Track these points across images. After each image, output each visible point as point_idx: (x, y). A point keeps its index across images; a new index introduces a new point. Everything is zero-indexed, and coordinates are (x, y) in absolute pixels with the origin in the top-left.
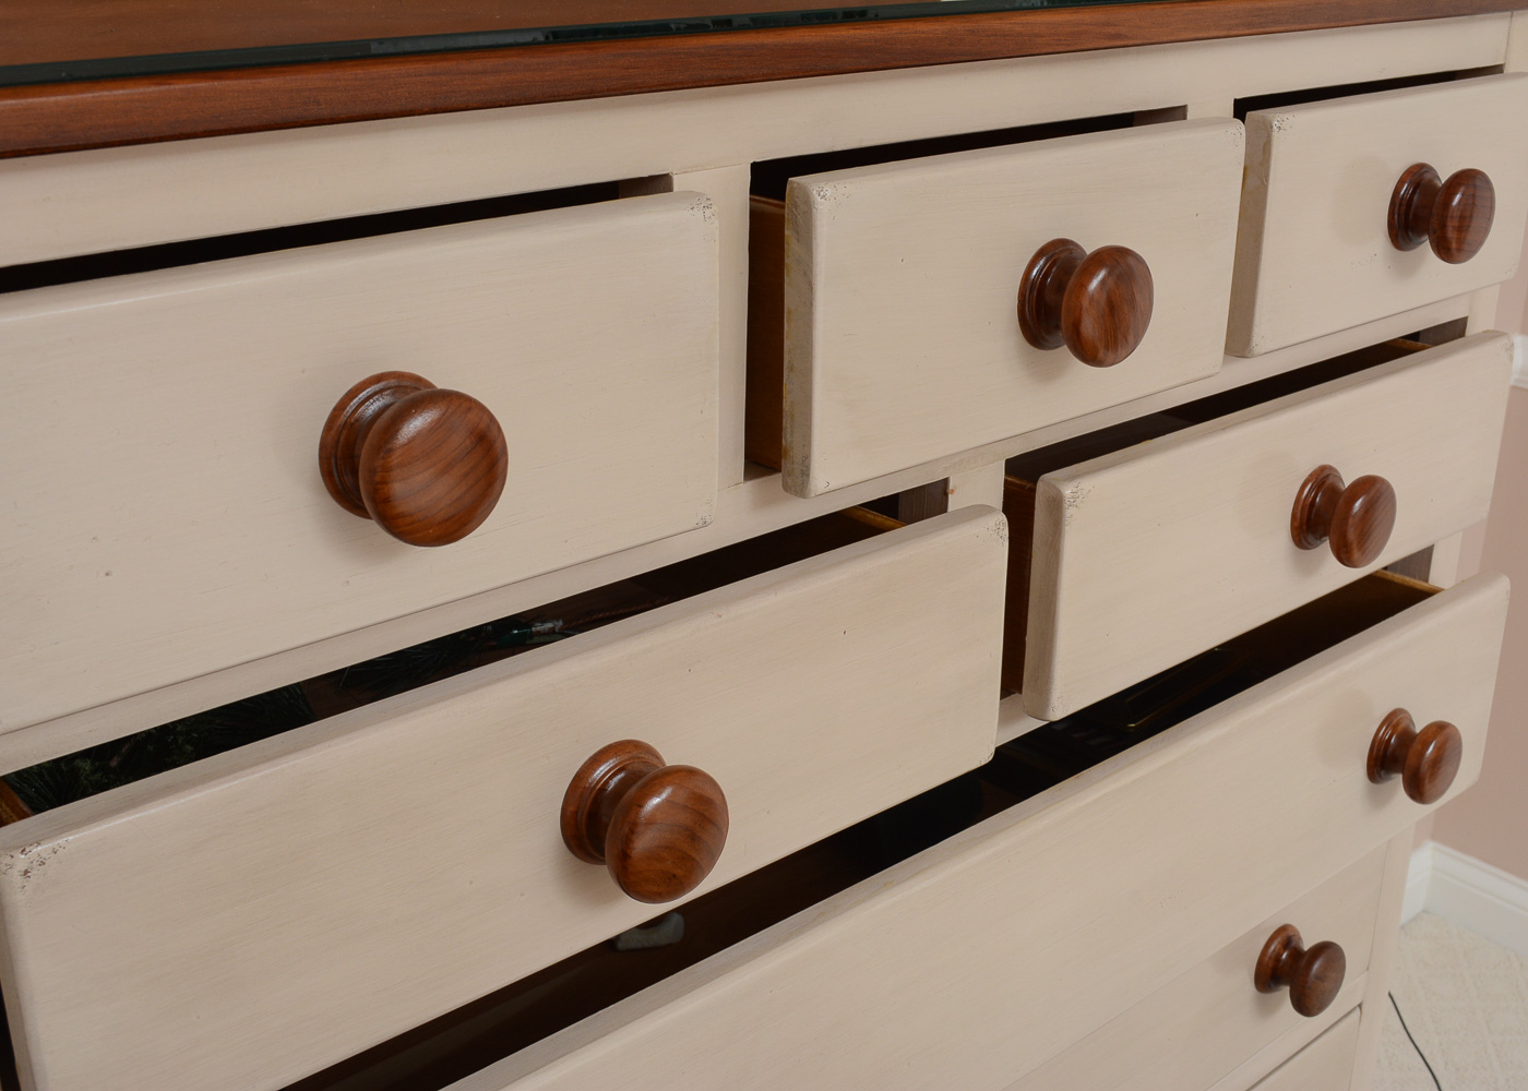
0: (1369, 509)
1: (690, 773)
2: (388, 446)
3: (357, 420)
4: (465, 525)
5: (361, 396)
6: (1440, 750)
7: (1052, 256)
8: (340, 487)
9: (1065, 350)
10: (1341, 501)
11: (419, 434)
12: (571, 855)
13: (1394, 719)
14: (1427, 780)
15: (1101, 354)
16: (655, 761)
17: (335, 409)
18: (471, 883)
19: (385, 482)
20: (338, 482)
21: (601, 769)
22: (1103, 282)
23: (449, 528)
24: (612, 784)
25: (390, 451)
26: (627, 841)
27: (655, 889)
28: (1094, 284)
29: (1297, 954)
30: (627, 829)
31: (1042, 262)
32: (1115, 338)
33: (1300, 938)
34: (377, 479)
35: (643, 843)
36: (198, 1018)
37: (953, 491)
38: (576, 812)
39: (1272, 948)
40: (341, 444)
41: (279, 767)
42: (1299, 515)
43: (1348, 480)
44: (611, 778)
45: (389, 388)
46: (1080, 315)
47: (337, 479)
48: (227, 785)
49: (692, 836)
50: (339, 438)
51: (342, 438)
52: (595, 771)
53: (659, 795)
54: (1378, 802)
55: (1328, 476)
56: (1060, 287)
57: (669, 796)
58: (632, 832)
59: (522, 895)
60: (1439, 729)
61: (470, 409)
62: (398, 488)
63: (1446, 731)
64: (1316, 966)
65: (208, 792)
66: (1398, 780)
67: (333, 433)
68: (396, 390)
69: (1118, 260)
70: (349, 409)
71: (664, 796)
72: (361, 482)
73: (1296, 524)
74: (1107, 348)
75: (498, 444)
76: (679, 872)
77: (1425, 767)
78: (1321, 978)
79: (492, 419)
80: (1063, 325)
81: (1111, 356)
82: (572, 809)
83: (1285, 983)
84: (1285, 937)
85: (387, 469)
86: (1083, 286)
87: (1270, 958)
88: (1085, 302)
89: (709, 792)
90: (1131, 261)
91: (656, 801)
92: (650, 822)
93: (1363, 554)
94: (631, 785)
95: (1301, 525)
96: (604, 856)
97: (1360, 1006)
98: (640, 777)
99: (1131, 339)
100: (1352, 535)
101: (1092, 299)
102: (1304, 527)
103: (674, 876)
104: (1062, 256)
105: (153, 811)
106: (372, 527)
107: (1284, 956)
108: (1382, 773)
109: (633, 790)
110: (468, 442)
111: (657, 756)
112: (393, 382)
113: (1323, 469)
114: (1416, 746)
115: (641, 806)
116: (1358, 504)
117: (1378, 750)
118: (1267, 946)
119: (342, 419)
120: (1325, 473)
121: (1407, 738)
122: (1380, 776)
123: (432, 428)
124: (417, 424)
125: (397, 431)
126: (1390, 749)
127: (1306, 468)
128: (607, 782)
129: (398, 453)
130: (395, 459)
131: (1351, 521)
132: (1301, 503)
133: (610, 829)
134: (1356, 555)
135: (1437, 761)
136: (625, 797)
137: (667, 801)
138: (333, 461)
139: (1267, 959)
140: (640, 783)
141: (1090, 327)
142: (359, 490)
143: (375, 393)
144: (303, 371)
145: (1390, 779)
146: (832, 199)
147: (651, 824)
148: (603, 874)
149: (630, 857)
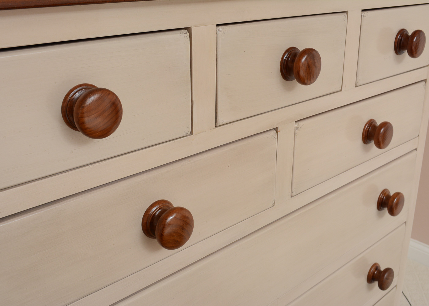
0: (385, 131)
1: (182, 209)
2: (82, 106)
3: (73, 99)
4: (109, 132)
5: (74, 91)
6: (398, 200)
7: (290, 52)
8: (68, 121)
9: (295, 81)
10: (377, 130)
11: (93, 102)
12: (146, 236)
13: (384, 192)
14: (394, 209)
15: (306, 81)
16: (171, 206)
17: (66, 95)
18: (114, 245)
19: (82, 117)
20: (68, 119)
21: (154, 209)
22: (306, 59)
23: (104, 133)
24: (157, 213)
25: (84, 107)
26: (162, 230)
27: (171, 245)
28: (303, 60)
29: (380, 272)
30: (162, 227)
31: (287, 54)
32: (310, 76)
33: (380, 267)
34: (79, 116)
35: (167, 231)
36: (27, 289)
37: (279, 131)
38: (147, 222)
39: (372, 270)
40: (68, 107)
41: (50, 209)
42: (364, 134)
43: (378, 123)
44: (157, 211)
45: (84, 89)
46: (299, 68)
47: (67, 118)
48: (33, 215)
49: (183, 229)
50: (68, 104)
51: (69, 105)
52: (152, 209)
53: (172, 216)
54: (380, 216)
55: (373, 122)
56: (293, 61)
57: (175, 216)
58: (164, 227)
59: (130, 248)
60: (398, 194)
61: (110, 94)
62: (86, 119)
63: (400, 195)
64: (386, 275)
65: (27, 217)
66: (386, 210)
67: (65, 103)
68: (86, 89)
69: (310, 52)
70: (71, 95)
71: (173, 216)
72: (74, 118)
73: (364, 136)
74: (308, 80)
75: (119, 105)
76: (179, 240)
77: (394, 205)
78: (387, 279)
79: (117, 97)
80: (294, 73)
81: (309, 82)
82: (145, 221)
83: (376, 280)
84: (376, 267)
85: (83, 113)
86: (300, 60)
87: (372, 273)
88: (301, 65)
89: (187, 215)
90: (314, 53)
91: (171, 218)
92: (169, 224)
93: (384, 145)
94: (163, 213)
95: (365, 137)
96: (155, 236)
97: (396, 286)
98: (166, 211)
99: (315, 76)
100: (381, 139)
101: (303, 64)
102: (366, 137)
103: (177, 241)
104: (293, 52)
105: (9, 223)
106: (80, 134)
107: (376, 272)
108: (382, 207)
109: (164, 214)
110: (109, 104)
111: (172, 205)
112: (85, 87)
113: (371, 120)
114: (391, 199)
115: (166, 219)
116: (382, 130)
117: (380, 201)
118: (370, 270)
119: (69, 98)
120: (372, 121)
121: (388, 197)
122: (381, 209)
123: (97, 99)
124: (92, 99)
125: (85, 101)
126: (384, 201)
127: (366, 120)
128: (156, 213)
129: (86, 108)
130: (85, 110)
131: (380, 135)
132: (365, 130)
133: (157, 227)
134: (382, 145)
135: (397, 204)
136: (161, 217)
137: (174, 218)
138: (66, 112)
139: (370, 273)
140: (166, 212)
141: (302, 73)
142: (74, 122)
143: (79, 90)
144: (55, 83)
145: (384, 209)
146: (222, 32)
147: (170, 225)
148: (155, 241)
149: (163, 235)
